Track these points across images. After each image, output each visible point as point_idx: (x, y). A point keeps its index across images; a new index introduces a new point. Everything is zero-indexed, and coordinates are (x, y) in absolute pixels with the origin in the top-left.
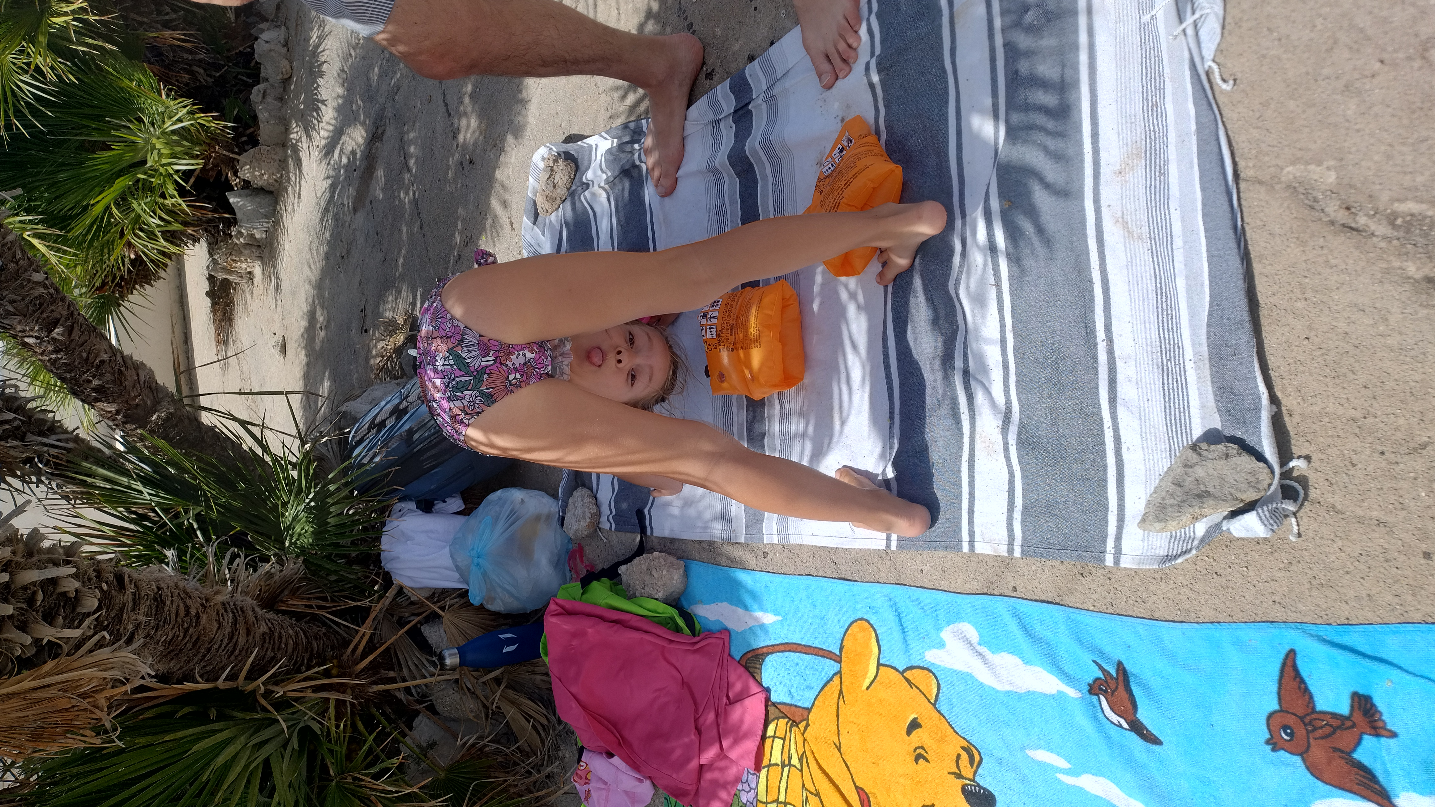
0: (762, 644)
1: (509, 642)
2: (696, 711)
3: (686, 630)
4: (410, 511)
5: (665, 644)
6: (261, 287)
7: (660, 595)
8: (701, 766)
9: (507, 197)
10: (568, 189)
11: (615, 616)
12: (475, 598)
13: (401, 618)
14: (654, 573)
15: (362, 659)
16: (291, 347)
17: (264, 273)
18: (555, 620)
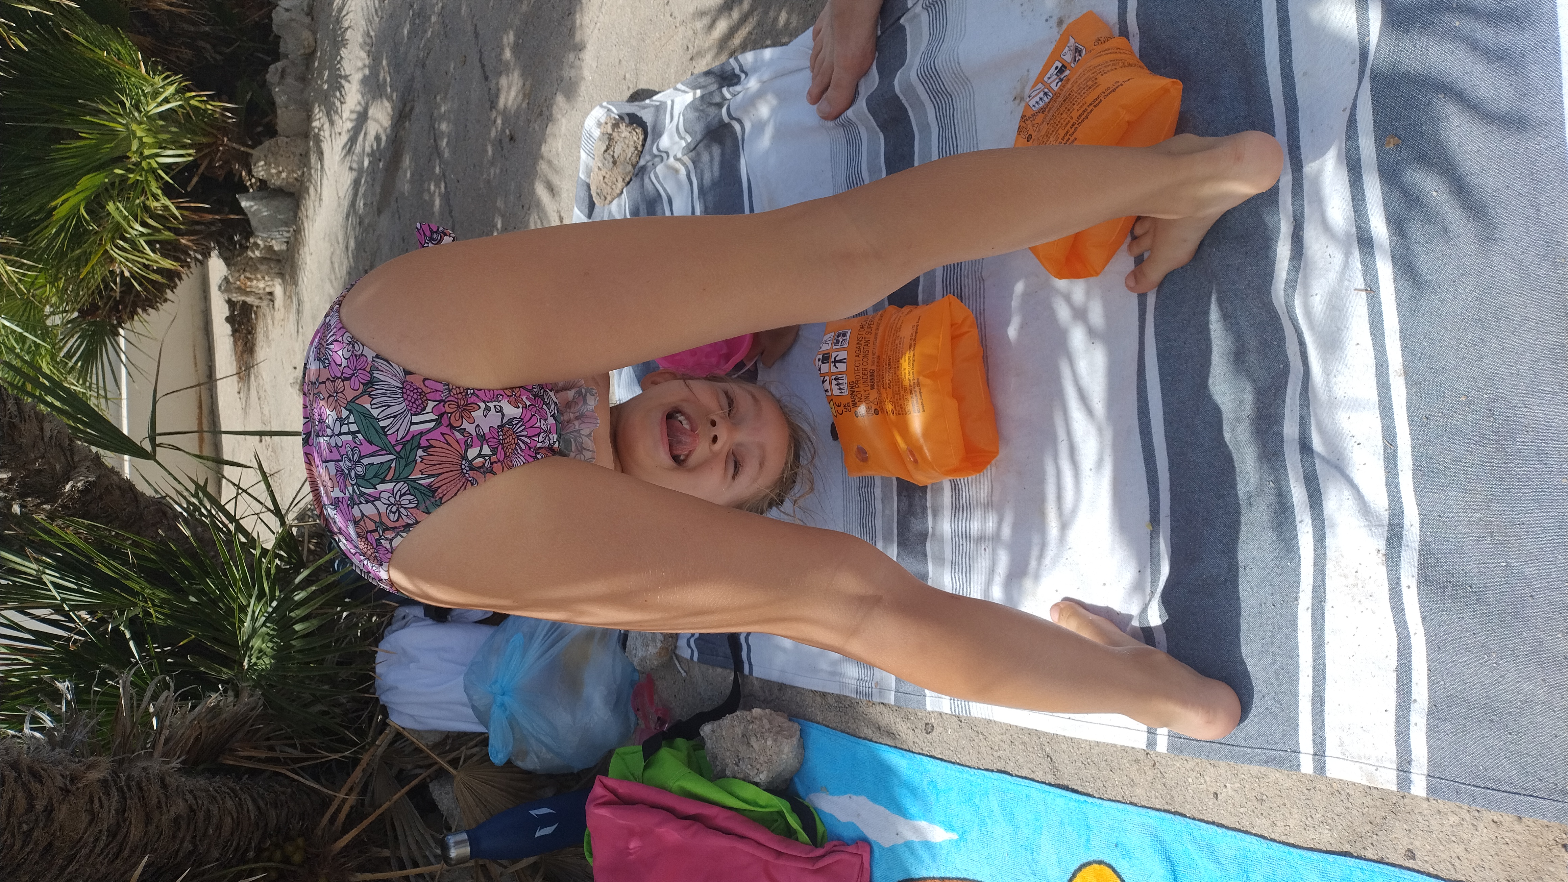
0: (924, 874)
1: (544, 821)
3: (803, 836)
4: (417, 619)
5: (770, 858)
6: (282, 310)
7: (762, 777)
9: (555, 180)
10: (634, 166)
11: (692, 809)
12: (498, 753)
13: (401, 771)
14: (753, 742)
15: (345, 831)
17: (285, 293)
18: (603, 812)
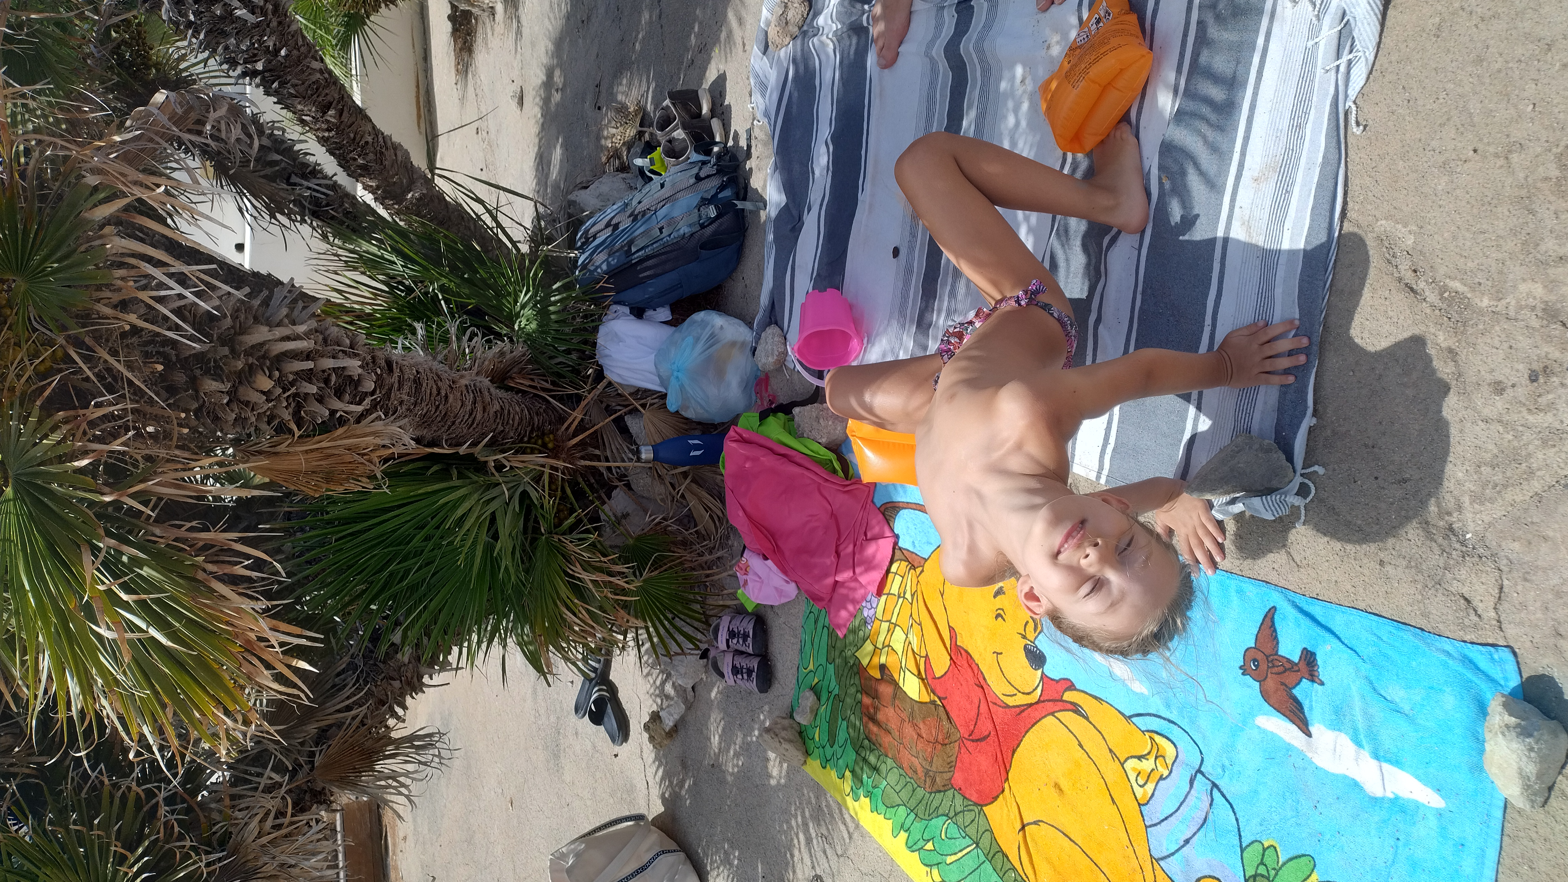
0: (900, 500)
1: (696, 447)
2: (839, 539)
3: (841, 474)
4: (625, 315)
5: (821, 481)
6: (502, 26)
7: (824, 440)
8: (836, 582)
9: (744, 14)
10: (800, 28)
11: (783, 451)
12: (672, 404)
13: (608, 406)
14: (821, 421)
15: (575, 436)
16: (527, 100)
17: (505, 12)
18: (734, 445)
